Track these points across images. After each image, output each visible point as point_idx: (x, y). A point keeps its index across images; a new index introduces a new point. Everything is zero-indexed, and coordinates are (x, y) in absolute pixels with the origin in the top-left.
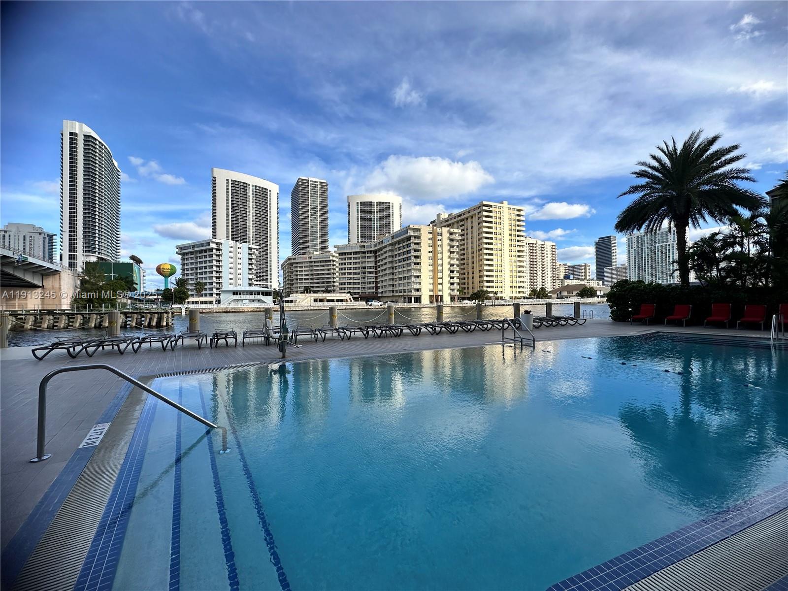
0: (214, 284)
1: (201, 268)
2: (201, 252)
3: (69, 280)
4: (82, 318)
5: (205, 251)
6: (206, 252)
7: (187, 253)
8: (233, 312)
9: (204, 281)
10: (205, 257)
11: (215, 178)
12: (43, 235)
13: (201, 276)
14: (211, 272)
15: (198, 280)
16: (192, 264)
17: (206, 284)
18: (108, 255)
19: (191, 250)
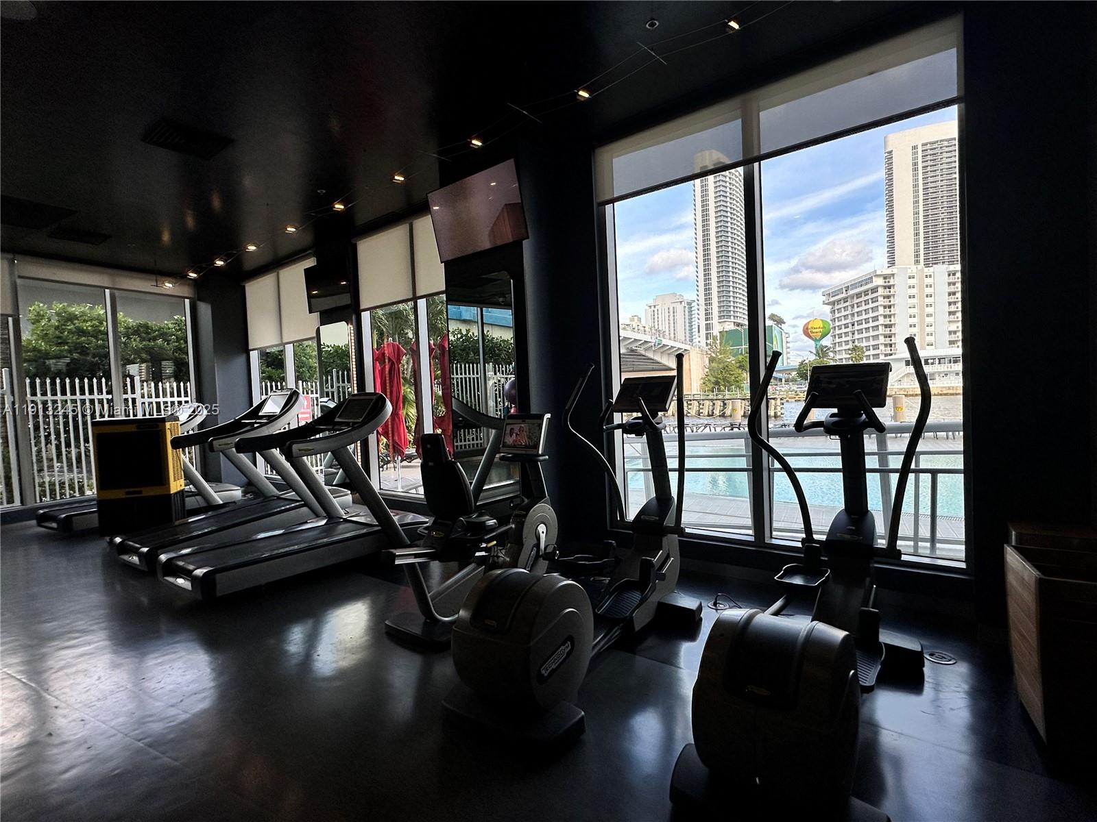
0: (882, 347)
1: (860, 323)
2: (859, 295)
5: (866, 293)
7: (839, 301)
9: (864, 344)
10: (866, 302)
11: (890, 152)
12: (683, 303)
13: (861, 336)
14: (875, 328)
15: (856, 343)
16: (846, 317)
17: (868, 348)
19: (844, 295)
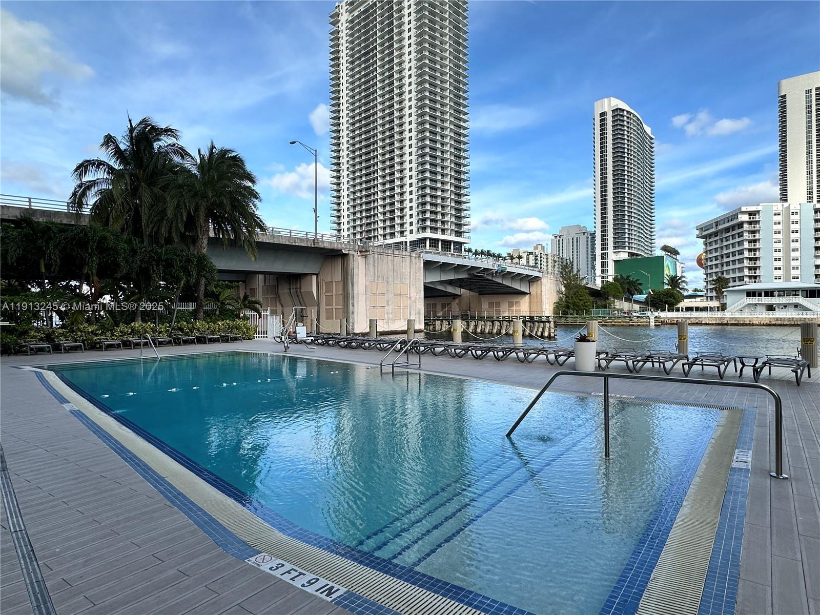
1: (727, 255)
2: (727, 230)
3: (552, 286)
4: (499, 324)
5: (733, 228)
6: (733, 230)
7: (710, 235)
8: (732, 325)
10: (733, 237)
11: (784, 96)
12: (586, 234)
13: (728, 268)
14: (741, 261)
16: (716, 250)
18: (639, 249)
19: (713, 230)
